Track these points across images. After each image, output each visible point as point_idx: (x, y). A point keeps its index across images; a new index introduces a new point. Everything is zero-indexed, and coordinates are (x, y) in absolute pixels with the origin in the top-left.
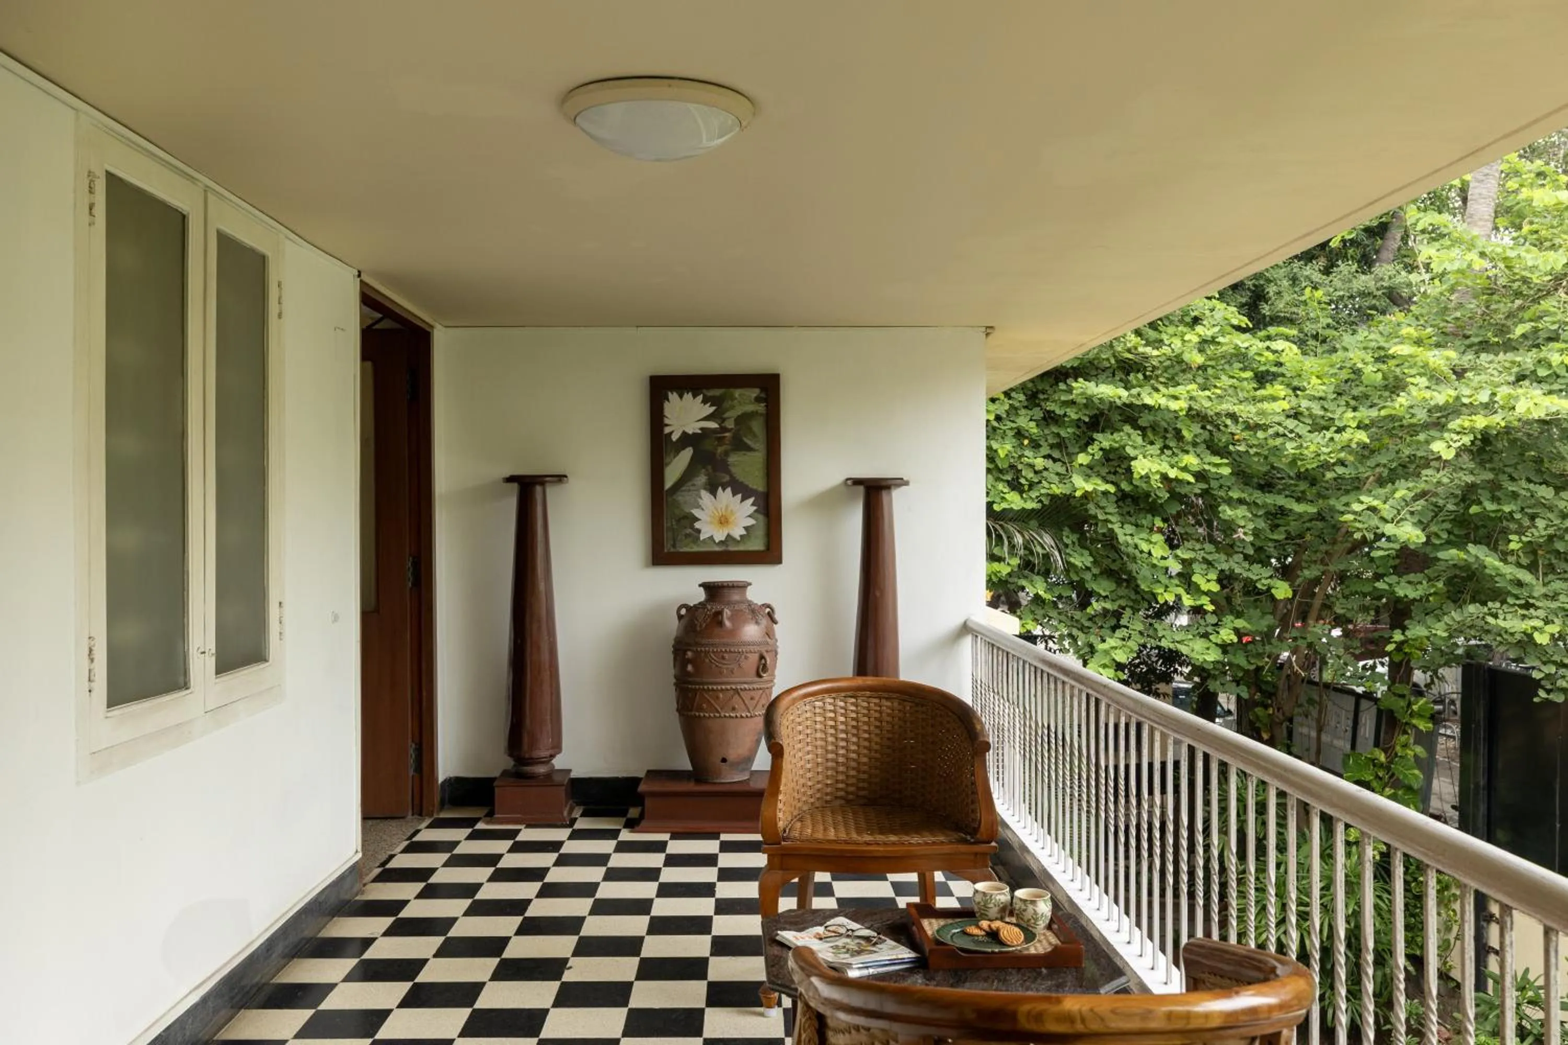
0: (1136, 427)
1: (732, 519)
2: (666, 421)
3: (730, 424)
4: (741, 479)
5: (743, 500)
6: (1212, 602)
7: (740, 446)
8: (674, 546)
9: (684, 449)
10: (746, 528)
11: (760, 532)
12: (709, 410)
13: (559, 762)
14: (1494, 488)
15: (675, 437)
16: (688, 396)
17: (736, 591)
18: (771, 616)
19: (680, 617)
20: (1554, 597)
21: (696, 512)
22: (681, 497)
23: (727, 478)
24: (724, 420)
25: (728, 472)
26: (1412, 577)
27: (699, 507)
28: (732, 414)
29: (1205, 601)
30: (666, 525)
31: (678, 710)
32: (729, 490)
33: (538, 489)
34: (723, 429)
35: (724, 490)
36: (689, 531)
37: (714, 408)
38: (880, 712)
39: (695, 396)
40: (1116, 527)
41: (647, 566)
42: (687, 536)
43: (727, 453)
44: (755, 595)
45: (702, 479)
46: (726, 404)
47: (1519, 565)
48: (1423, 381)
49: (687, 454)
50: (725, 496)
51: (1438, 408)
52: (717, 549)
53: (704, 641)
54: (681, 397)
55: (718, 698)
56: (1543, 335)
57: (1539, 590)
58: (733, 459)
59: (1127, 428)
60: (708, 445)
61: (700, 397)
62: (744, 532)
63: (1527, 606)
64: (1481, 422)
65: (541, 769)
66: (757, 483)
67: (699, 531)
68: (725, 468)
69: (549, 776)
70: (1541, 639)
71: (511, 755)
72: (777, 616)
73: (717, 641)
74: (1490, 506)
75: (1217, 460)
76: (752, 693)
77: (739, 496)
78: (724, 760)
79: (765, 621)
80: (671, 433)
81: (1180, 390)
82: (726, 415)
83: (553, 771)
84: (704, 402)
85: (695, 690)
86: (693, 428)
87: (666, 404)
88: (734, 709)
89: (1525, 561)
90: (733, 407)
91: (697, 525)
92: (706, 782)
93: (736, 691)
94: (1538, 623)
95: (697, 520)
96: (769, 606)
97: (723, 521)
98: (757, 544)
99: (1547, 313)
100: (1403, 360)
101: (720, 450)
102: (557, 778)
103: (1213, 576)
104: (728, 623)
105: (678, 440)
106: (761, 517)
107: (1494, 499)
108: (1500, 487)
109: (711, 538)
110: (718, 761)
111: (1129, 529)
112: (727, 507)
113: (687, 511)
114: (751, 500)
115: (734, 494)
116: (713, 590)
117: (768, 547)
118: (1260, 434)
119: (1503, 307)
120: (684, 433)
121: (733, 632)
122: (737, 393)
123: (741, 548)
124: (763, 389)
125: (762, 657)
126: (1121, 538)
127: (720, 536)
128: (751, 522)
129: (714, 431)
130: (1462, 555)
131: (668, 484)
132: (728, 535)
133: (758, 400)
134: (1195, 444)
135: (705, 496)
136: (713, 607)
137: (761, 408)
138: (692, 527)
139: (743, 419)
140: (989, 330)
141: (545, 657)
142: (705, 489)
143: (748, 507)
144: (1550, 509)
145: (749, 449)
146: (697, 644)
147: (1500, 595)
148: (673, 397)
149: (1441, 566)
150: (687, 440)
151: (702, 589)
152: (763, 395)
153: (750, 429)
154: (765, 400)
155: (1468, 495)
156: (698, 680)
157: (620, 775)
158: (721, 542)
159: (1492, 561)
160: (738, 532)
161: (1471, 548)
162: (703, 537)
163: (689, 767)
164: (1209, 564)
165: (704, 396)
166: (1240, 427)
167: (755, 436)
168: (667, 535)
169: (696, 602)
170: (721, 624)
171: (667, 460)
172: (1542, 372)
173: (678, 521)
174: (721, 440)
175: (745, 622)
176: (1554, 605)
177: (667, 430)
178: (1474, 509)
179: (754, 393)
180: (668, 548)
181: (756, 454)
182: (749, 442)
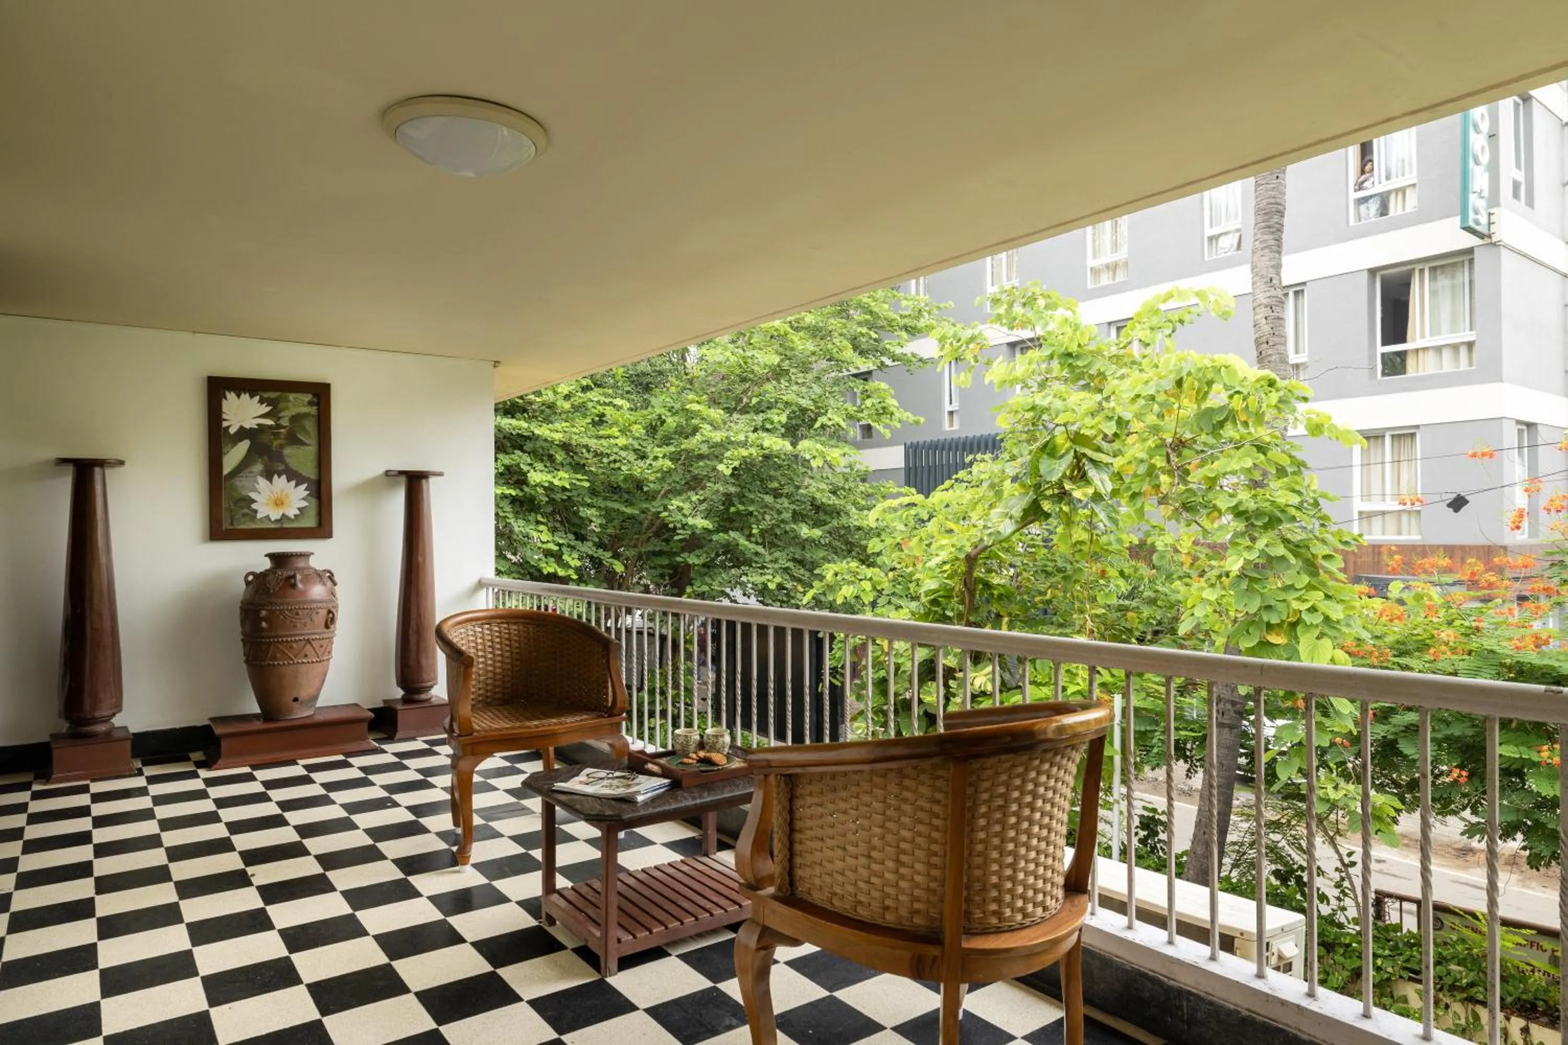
0: (524, 452)
1: (287, 501)
2: (224, 416)
3: (285, 422)
4: (295, 469)
5: (296, 486)
6: (576, 573)
7: (293, 440)
8: (232, 523)
9: (241, 440)
10: (299, 509)
11: (313, 512)
12: (265, 409)
13: (117, 721)
14: (741, 497)
15: (232, 431)
16: (245, 397)
17: (300, 559)
18: (331, 577)
19: (248, 583)
20: (776, 561)
21: (253, 495)
22: (239, 482)
23: (282, 467)
24: (280, 418)
25: (284, 462)
26: (697, 552)
27: (255, 490)
28: (286, 415)
29: (571, 572)
30: (225, 505)
31: (247, 662)
32: (284, 477)
33: (97, 470)
34: (279, 426)
35: (279, 476)
36: (246, 511)
37: (269, 409)
38: (509, 634)
39: (252, 397)
40: (512, 521)
41: (204, 541)
42: (245, 515)
43: (282, 446)
44: (316, 563)
45: (258, 467)
46: (281, 405)
47: (757, 543)
48: (709, 427)
49: (244, 446)
50: (280, 482)
51: (716, 445)
52: (273, 526)
53: (280, 601)
54: (239, 396)
55: (291, 647)
56: (765, 405)
57: (768, 558)
58: (288, 451)
59: (518, 452)
60: (265, 438)
61: (257, 398)
62: (298, 512)
63: (763, 567)
64: (744, 453)
65: (101, 728)
66: (310, 471)
67: (256, 511)
68: (280, 458)
69: (108, 733)
70: (772, 586)
71: (66, 719)
72: (336, 579)
73: (289, 600)
74: (741, 508)
75: (579, 476)
76: (321, 642)
77: (293, 483)
78: (296, 700)
79: (329, 583)
80: (228, 427)
81: (557, 425)
82: (282, 414)
83: (113, 728)
84: (261, 401)
85: (270, 643)
86: (250, 424)
87: (224, 401)
88: (306, 656)
89: (760, 540)
90: (287, 408)
91: (254, 506)
92: (278, 720)
93: (308, 641)
94: (770, 577)
95: (255, 501)
96: (329, 572)
97: (278, 503)
98: (310, 522)
99: (766, 392)
100: (696, 414)
101: (275, 443)
102: (116, 735)
103: (575, 555)
104: (300, 586)
105: (235, 433)
106: (314, 501)
107: (743, 504)
108: (744, 496)
109: (268, 517)
110: (290, 700)
111: (521, 522)
112: (282, 491)
113: (244, 493)
114: (305, 486)
115: (289, 481)
116: (278, 559)
117: (320, 524)
118: (605, 460)
119: (739, 388)
120: (241, 427)
121: (303, 593)
122: (292, 397)
123: (295, 525)
124: (314, 395)
125: (330, 612)
126: (517, 529)
127: (275, 515)
128: (304, 504)
129: (270, 427)
130: (726, 537)
131: (226, 470)
132: (283, 515)
133: (310, 403)
134: (563, 465)
135: (262, 482)
136: (283, 573)
137: (313, 410)
138: (249, 507)
139: (296, 419)
140: (496, 364)
141: (107, 625)
142: (262, 475)
143: (302, 491)
144: (771, 509)
145: (302, 443)
146: (271, 603)
147: (748, 563)
148: (231, 396)
149: (713, 545)
150: (243, 433)
151: (267, 559)
152: (315, 400)
153: (304, 429)
154: (318, 404)
155: (728, 499)
156: (269, 634)
157: (177, 726)
158: (277, 521)
159: (742, 541)
160: (292, 512)
161: (731, 533)
162: (259, 516)
163: (257, 710)
164: (573, 548)
165: (261, 398)
166: (591, 454)
167: (307, 433)
168: (225, 515)
169: (262, 570)
170: (294, 586)
171: (224, 450)
172: (768, 426)
173: (236, 503)
174: (277, 435)
175: (315, 583)
176: (776, 566)
177: (225, 424)
178: (732, 509)
179: (308, 397)
180: (226, 525)
181: (308, 448)
182: (301, 437)
